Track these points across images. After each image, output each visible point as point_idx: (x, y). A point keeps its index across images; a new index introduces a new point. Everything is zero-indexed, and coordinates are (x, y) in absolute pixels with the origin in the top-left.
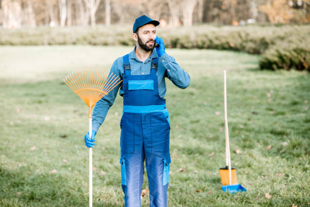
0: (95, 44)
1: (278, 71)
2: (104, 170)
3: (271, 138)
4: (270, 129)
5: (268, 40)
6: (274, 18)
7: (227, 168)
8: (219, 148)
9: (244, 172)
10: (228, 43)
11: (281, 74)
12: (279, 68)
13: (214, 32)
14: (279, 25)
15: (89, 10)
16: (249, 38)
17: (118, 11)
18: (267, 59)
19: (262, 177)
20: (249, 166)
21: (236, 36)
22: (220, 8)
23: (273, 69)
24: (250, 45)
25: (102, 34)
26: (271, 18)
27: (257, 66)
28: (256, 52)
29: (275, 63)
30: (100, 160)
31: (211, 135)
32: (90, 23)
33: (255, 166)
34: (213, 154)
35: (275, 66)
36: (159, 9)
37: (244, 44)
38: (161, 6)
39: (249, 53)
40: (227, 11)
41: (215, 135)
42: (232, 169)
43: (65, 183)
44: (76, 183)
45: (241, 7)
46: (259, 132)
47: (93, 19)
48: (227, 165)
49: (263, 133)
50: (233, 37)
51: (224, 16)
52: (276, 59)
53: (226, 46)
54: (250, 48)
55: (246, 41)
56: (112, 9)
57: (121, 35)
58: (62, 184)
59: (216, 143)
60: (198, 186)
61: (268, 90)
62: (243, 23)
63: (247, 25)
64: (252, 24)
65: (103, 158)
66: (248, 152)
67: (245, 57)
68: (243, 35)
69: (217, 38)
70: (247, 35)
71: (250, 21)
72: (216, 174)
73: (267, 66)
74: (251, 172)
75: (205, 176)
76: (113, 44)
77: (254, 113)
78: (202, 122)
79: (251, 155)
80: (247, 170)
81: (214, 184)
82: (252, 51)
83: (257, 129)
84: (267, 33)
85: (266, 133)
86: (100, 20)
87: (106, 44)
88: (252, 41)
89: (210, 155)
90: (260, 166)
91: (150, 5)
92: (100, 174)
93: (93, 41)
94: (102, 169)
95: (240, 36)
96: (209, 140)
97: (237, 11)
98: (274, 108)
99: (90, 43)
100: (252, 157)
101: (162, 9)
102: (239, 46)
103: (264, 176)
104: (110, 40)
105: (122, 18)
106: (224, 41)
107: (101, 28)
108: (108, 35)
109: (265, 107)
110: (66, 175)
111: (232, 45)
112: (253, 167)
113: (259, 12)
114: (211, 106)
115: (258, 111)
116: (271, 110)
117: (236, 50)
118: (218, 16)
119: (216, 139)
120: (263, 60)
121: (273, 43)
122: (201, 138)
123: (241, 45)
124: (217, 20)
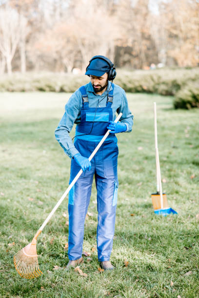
0: (13, 91)
1: (191, 110)
2: (41, 200)
3: (193, 168)
4: (191, 160)
5: (179, 82)
6: (182, 63)
7: (158, 194)
8: (146, 178)
9: (173, 198)
10: (141, 86)
11: (194, 112)
12: (193, 107)
13: (127, 77)
14: (188, 68)
15: (6, 58)
16: (161, 81)
17: (33, 59)
18: (181, 99)
19: (190, 201)
20: (177, 192)
21: (149, 79)
22: (130, 54)
23: (187, 108)
24: (162, 88)
25: (20, 81)
26: (179, 62)
27: (171, 106)
28: (169, 94)
29: (189, 102)
30: (36, 192)
31: (137, 168)
32: (6, 71)
33: (182, 192)
34: (141, 183)
35: (188, 106)
36: (72, 56)
37: (157, 87)
38: (74, 53)
39: (162, 94)
40: (137, 56)
41: (141, 167)
42: (163, 194)
43: (7, 213)
44: (18, 212)
45: (151, 52)
46: (181, 163)
47: (10, 67)
48: (158, 191)
49: (186, 163)
50: (146, 81)
51: (135, 61)
52: (190, 99)
53: (139, 89)
54: (163, 90)
55: (158, 84)
56: (27, 57)
57: (38, 81)
58: (4, 213)
59: (142, 175)
60: (131, 211)
61: (185, 126)
62: (153, 66)
63: (158, 69)
64: (162, 68)
65: (38, 190)
66: (174, 181)
67: (158, 99)
68: (155, 78)
69: (130, 82)
70: (159, 78)
71: (160, 65)
72: (147, 200)
73: (181, 105)
74: (179, 198)
75: (136, 202)
76: (31, 90)
77: (174, 147)
78: (126, 156)
79: (177, 183)
80: (175, 196)
81: (146, 209)
82: (164, 93)
83: (179, 160)
84: (178, 75)
85: (189, 164)
86: (16, 68)
87: (23, 91)
88: (164, 83)
89: (138, 184)
90: (187, 192)
91: (64, 53)
92: (38, 204)
93: (11, 87)
94: (39, 200)
95: (153, 80)
96: (135, 171)
97: (147, 57)
98: (193, 142)
99: (8, 90)
100: (179, 185)
101: (76, 56)
102: (151, 89)
103: (192, 200)
104: (27, 86)
105: (37, 66)
106: (137, 84)
107: (18, 75)
108: (25, 82)
109: (184, 141)
110: (7, 205)
111: (145, 88)
112: (180, 193)
113: (168, 57)
114: (133, 143)
115: (177, 145)
116: (190, 144)
117: (149, 92)
118: (129, 61)
119: (142, 170)
120: (178, 100)
121: (184, 84)
122: (127, 170)
123: (154, 87)
124: (127, 65)
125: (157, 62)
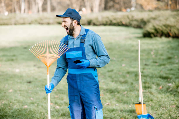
0: (42, 24)
1: (154, 38)
2: (58, 105)
3: (161, 81)
4: (158, 75)
5: (145, 19)
6: (146, 7)
7: (140, 103)
8: (129, 88)
9: (149, 104)
10: (121, 22)
12: (155, 36)
13: (113, 16)
14: (150, 11)
15: (38, 4)
16: (134, 19)
17: (55, 4)
18: (147, 31)
20: (152, 100)
21: (126, 18)
22: (114, 2)
23: (151, 37)
24: (135, 23)
25: (46, 18)
26: (144, 7)
27: (141, 35)
28: (138, 27)
29: (153, 33)
30: (55, 98)
31: (122, 80)
32: (38, 11)
34: (126, 92)
35: (152, 35)
37: (131, 22)
39: (134, 27)
40: (118, 3)
41: (125, 79)
42: (144, 104)
43: (34, 115)
44: (41, 115)
45: (127, 1)
46: (152, 77)
47: (41, 9)
48: (140, 101)
49: (155, 77)
50: (124, 18)
51: (117, 6)
52: (153, 31)
53: (120, 24)
55: (132, 20)
56: (51, 3)
58: (32, 116)
59: (126, 85)
60: (121, 115)
61: (151, 50)
62: (128, 10)
63: (131, 11)
64: (134, 11)
65: (56, 96)
66: (149, 91)
67: (132, 30)
68: (130, 17)
69: (115, 19)
70: (133, 17)
71: (133, 9)
72: (131, 106)
73: (147, 35)
74: (153, 104)
75: (124, 108)
76: (53, 24)
77: (146, 65)
78: (115, 71)
79: (151, 93)
81: (131, 114)
82: (136, 26)
83: (151, 75)
84: (144, 16)
85: (157, 78)
86: (44, 9)
87: (48, 24)
88: (136, 20)
89: (124, 93)
90: (159, 100)
92: (56, 108)
93: (41, 22)
95: (128, 18)
96: (122, 83)
97: (125, 3)
98: (158, 61)
99: (39, 23)
101: (81, 3)
102: (128, 23)
103: (163, 107)
104: (51, 21)
105: (57, 8)
106: (119, 21)
107: (45, 14)
108: (49, 19)
109: (152, 61)
110: (34, 109)
111: (124, 23)
112: (154, 101)
113: (137, 4)
114: (118, 61)
116: (156, 62)
117: (126, 25)
118: (113, 6)
119: (126, 82)
120: (145, 32)
121: (149, 21)
122: (116, 82)
123: (129, 23)
124: (112, 9)
125: (130, 7)
